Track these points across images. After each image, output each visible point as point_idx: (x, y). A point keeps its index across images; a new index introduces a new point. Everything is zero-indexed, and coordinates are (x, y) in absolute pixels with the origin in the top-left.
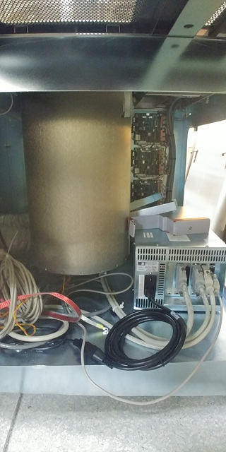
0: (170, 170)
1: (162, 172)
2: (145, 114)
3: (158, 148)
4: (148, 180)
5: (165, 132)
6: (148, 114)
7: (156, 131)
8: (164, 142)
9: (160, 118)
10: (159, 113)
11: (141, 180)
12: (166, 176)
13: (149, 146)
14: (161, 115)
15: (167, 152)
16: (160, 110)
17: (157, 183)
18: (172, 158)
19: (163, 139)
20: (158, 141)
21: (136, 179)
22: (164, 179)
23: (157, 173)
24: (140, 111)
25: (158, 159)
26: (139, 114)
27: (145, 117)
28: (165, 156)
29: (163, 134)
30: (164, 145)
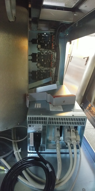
0: (57, 65)
1: (52, 66)
2: (43, 34)
3: (50, 53)
4: (45, 70)
5: (54, 44)
6: (45, 34)
7: (49, 43)
8: (54, 49)
9: (51, 36)
10: (51, 33)
11: (41, 70)
12: (55, 68)
13: (46, 52)
14: (52, 35)
15: (55, 55)
16: (52, 31)
17: (50, 72)
18: (58, 59)
19: (53, 48)
20: (51, 49)
21: (39, 69)
22: (54, 70)
23: (50, 66)
24: (41, 32)
25: (50, 59)
26: (40, 33)
27: (44, 35)
28: (54, 58)
29: (53, 45)
30: (54, 52)
